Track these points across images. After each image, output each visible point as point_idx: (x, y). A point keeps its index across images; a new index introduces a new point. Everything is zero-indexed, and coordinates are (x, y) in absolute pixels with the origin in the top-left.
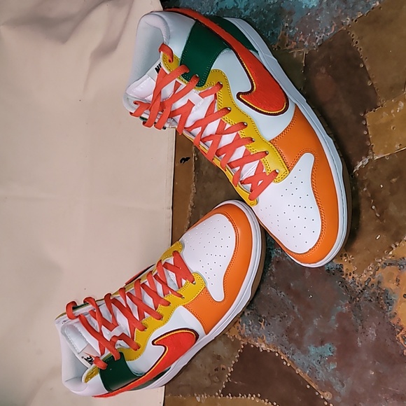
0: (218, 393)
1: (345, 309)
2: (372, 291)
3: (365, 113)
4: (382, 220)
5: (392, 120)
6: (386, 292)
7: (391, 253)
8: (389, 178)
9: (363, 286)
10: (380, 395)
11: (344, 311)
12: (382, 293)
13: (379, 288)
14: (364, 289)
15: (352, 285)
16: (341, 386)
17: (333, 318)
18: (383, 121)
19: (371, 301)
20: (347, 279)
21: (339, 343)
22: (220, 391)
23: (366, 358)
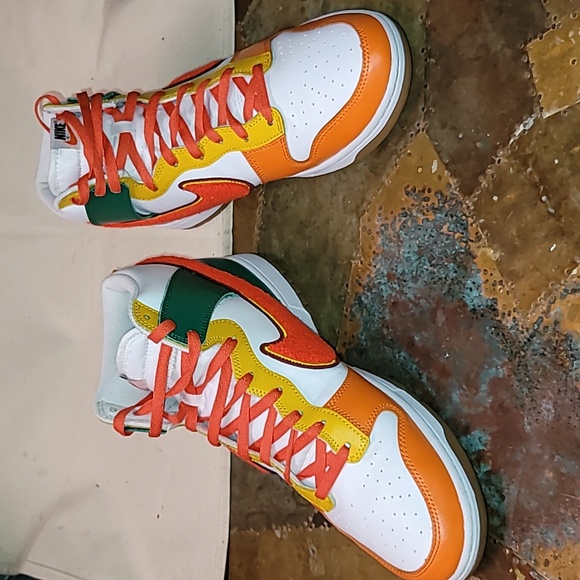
0: (308, 521)
1: (502, 372)
2: (545, 338)
3: (526, 44)
4: (558, 218)
5: (570, 49)
6: (567, 338)
7: (575, 272)
8: (569, 147)
9: (531, 331)
10: (563, 511)
11: (501, 376)
12: (562, 340)
13: (556, 332)
14: (532, 336)
15: (512, 331)
16: (499, 499)
17: (484, 387)
18: (556, 52)
19: (543, 354)
20: (504, 322)
21: (495, 429)
22: (311, 519)
23: (540, 451)
